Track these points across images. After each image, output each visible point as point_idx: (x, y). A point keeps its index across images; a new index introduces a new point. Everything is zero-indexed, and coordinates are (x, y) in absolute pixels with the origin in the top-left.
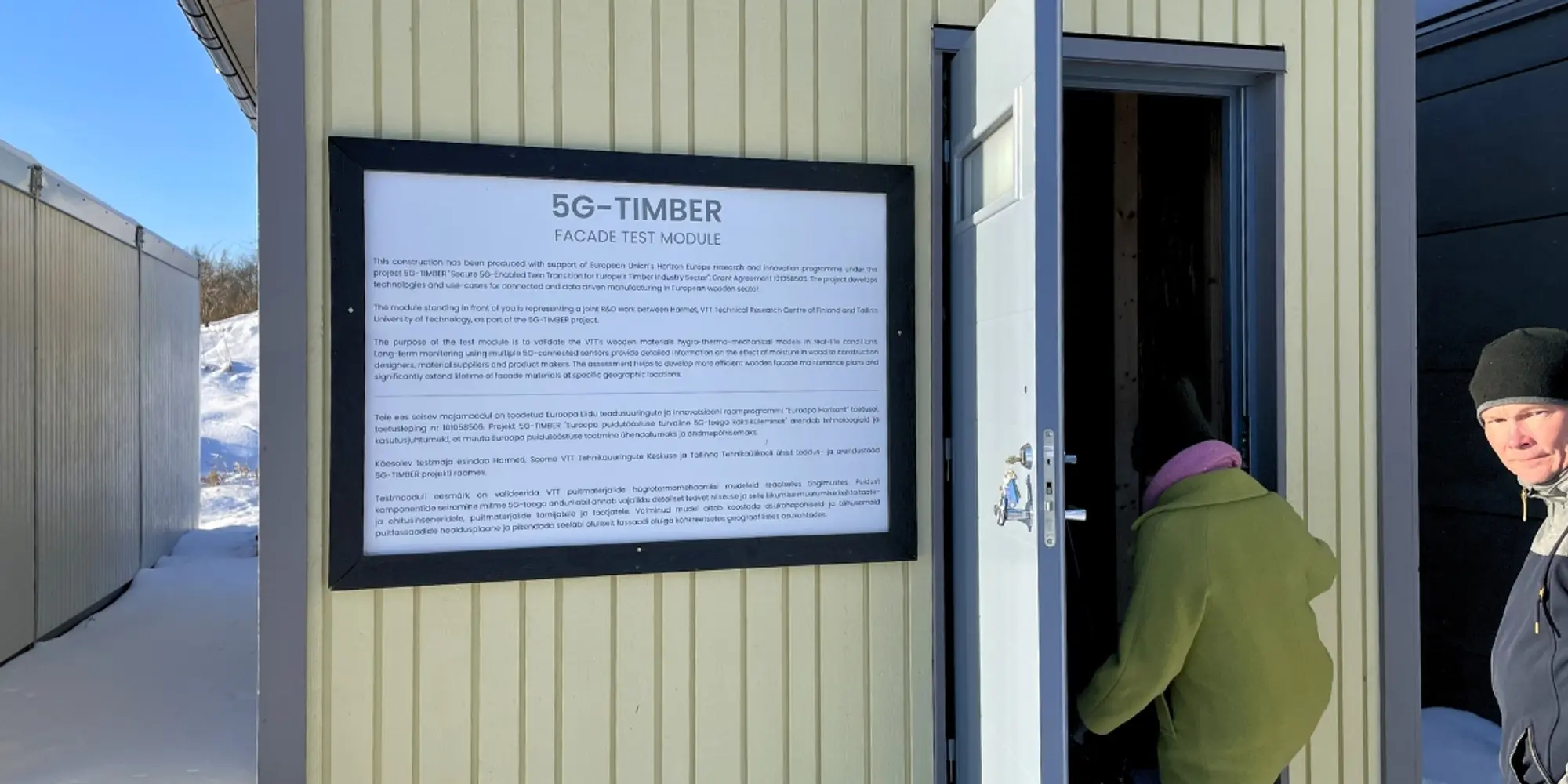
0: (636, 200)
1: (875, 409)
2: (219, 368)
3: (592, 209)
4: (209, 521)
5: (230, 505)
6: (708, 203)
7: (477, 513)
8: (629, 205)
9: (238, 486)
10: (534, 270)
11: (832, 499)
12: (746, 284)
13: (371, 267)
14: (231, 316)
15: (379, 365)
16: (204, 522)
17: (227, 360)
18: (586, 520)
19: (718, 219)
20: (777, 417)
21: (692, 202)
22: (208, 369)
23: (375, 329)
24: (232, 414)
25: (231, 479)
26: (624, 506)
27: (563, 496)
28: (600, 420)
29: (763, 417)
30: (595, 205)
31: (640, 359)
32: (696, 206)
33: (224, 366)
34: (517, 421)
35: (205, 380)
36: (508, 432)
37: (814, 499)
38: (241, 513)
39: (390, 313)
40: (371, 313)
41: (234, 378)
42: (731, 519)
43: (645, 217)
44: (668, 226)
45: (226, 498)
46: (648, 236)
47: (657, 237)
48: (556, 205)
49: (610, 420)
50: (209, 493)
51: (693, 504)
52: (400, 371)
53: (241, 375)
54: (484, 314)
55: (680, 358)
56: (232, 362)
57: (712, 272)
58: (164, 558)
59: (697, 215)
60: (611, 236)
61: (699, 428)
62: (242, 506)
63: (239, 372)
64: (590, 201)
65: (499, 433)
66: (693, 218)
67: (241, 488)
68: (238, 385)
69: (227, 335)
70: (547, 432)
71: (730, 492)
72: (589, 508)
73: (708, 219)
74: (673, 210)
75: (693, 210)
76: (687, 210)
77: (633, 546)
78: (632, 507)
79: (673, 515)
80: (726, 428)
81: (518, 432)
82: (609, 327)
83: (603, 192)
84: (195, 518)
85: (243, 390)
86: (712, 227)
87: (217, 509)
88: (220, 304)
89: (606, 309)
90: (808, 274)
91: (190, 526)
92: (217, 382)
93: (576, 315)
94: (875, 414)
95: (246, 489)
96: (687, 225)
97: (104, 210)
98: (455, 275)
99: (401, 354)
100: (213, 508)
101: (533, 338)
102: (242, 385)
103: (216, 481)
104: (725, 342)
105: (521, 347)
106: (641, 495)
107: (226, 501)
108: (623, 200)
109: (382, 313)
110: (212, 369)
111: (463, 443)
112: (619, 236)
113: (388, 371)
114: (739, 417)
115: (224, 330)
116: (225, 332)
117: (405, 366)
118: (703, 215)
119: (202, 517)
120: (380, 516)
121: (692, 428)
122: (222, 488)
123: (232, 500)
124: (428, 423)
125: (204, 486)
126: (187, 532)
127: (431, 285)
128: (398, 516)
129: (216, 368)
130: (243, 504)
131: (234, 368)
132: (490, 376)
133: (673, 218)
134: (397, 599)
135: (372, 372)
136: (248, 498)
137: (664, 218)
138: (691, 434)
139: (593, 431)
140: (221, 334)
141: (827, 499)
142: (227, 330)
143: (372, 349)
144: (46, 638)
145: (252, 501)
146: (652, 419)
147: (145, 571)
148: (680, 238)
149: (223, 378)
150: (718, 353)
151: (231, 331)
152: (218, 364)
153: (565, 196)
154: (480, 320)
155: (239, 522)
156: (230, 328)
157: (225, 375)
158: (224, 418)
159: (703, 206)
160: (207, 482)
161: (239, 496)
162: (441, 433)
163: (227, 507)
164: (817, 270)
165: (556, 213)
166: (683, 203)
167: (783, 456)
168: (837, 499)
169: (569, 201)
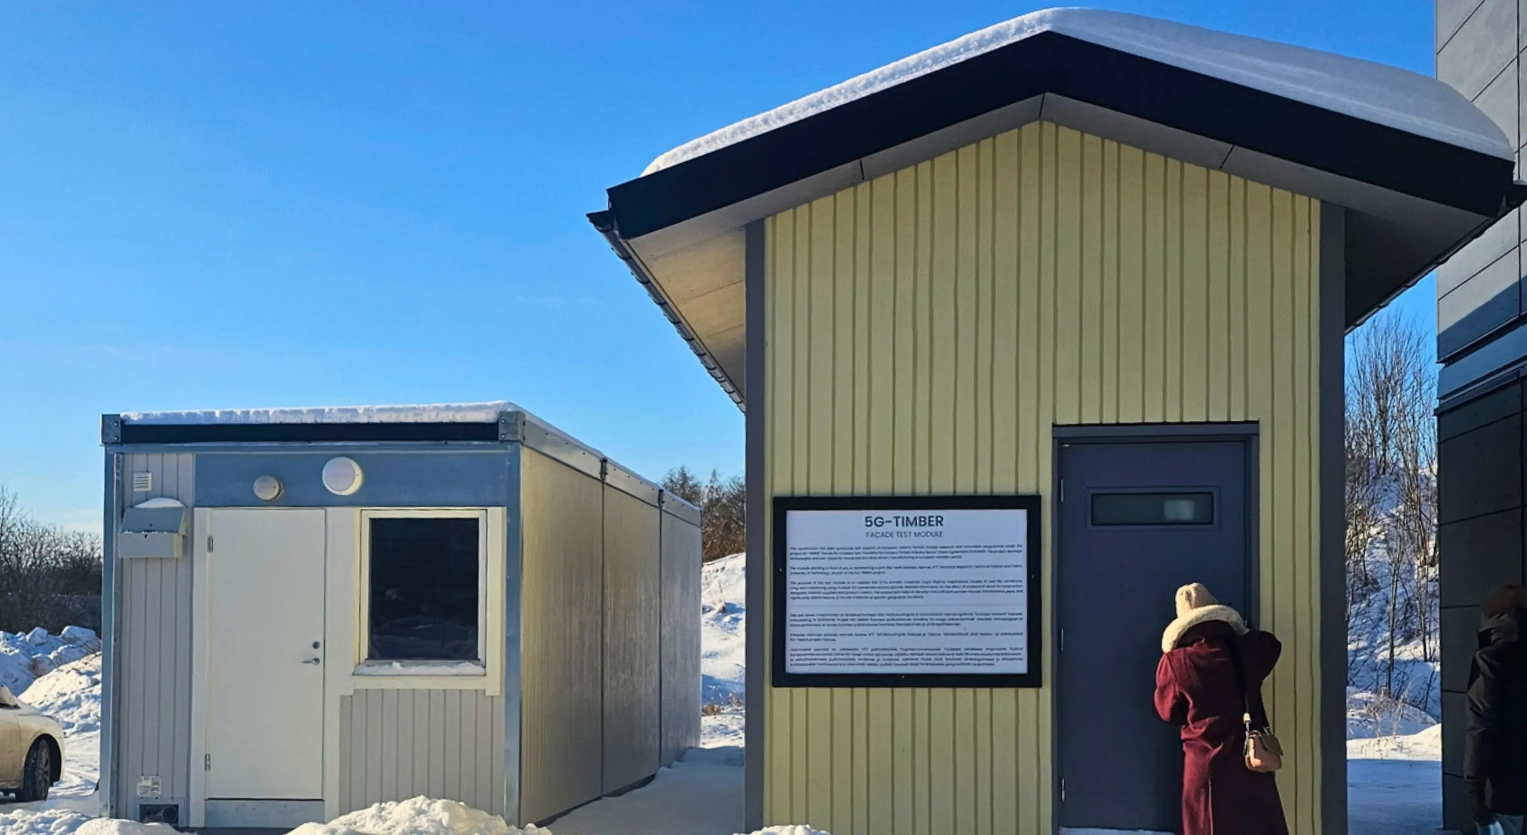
0: (903, 518)
1: (1021, 614)
2: (713, 609)
3: (883, 523)
4: (709, 742)
5: (725, 731)
6: (937, 517)
7: (833, 657)
8: (900, 520)
9: (732, 716)
10: (857, 551)
11: (998, 657)
12: (955, 555)
13: (789, 551)
14: (724, 556)
15: (792, 593)
16: (704, 744)
17: (720, 601)
18: (880, 662)
19: (942, 525)
20: (971, 617)
21: (930, 517)
22: (704, 610)
23: (790, 578)
24: (725, 654)
25: (725, 711)
26: (896, 657)
27: (869, 652)
28: (886, 617)
29: (963, 617)
30: (884, 521)
31: (904, 590)
32: (932, 519)
33: (718, 607)
34: (849, 618)
35: (704, 618)
36: (845, 622)
37: (989, 657)
38: (735, 737)
39: (797, 571)
40: (789, 571)
41: (727, 619)
42: (948, 665)
43: (907, 525)
44: (918, 529)
45: (721, 725)
46: (908, 534)
47: (912, 534)
48: (867, 521)
49: (890, 617)
50: (708, 721)
51: (929, 657)
52: (801, 596)
53: (734, 615)
54: (835, 571)
55: (922, 590)
56: (726, 604)
57: (939, 549)
58: (675, 763)
59: (932, 523)
60: (891, 535)
61: (931, 622)
62: (734, 732)
63: (732, 613)
64: (882, 519)
65: (841, 623)
66: (930, 525)
67: (733, 718)
68: (731, 626)
69: (721, 576)
70: (862, 622)
71: (946, 652)
72: (881, 657)
73: (937, 525)
74: (920, 521)
75: (930, 521)
76: (927, 521)
77: (900, 675)
78: (901, 658)
79: (920, 661)
80: (945, 622)
81: (849, 622)
82: (889, 576)
83: (888, 514)
84: (698, 738)
85: (735, 631)
86: (939, 528)
87: (714, 734)
88: (713, 542)
89: (888, 568)
90: (986, 549)
91: (694, 745)
92: (712, 622)
93: (875, 570)
94: (1021, 616)
95: (738, 719)
96: (927, 528)
97: (639, 481)
98: (823, 553)
99: (801, 588)
100: (711, 733)
101: (856, 581)
102: (735, 626)
103: (716, 712)
104: (944, 582)
105: (851, 585)
106: (904, 652)
107: (721, 727)
108: (897, 518)
109: (793, 571)
110: (707, 610)
111: (825, 627)
112: (895, 535)
113: (795, 596)
114: (951, 617)
115: (717, 571)
116: (719, 573)
117: (802, 593)
118: (934, 523)
119: (702, 740)
120: (792, 657)
121: (929, 622)
122: (719, 717)
123: (726, 727)
124: (812, 618)
125: (703, 716)
126: (692, 748)
127: (814, 558)
128: (800, 657)
129: (711, 609)
130: (735, 731)
131: (727, 609)
132: (838, 598)
133: (920, 525)
134: (799, 692)
135: (789, 595)
136: (740, 726)
137: (916, 525)
138: (928, 624)
139: (883, 622)
140: (715, 574)
141: (995, 657)
142: (720, 570)
143: (789, 585)
144: (611, 795)
145: (741, 729)
146: (910, 617)
147: (664, 769)
148: (923, 534)
149: (717, 619)
150: (942, 587)
151: (724, 571)
152: (713, 606)
153: (870, 517)
154: (833, 573)
155: (733, 744)
156: (723, 569)
157: (718, 617)
158: (718, 656)
159: (934, 519)
160: (706, 712)
161: (732, 724)
162: (817, 622)
163: (722, 733)
164: (990, 547)
165: (867, 525)
166: (925, 518)
167: (973, 636)
168: (1000, 657)
169: (873, 520)
